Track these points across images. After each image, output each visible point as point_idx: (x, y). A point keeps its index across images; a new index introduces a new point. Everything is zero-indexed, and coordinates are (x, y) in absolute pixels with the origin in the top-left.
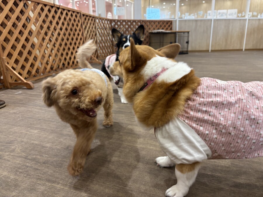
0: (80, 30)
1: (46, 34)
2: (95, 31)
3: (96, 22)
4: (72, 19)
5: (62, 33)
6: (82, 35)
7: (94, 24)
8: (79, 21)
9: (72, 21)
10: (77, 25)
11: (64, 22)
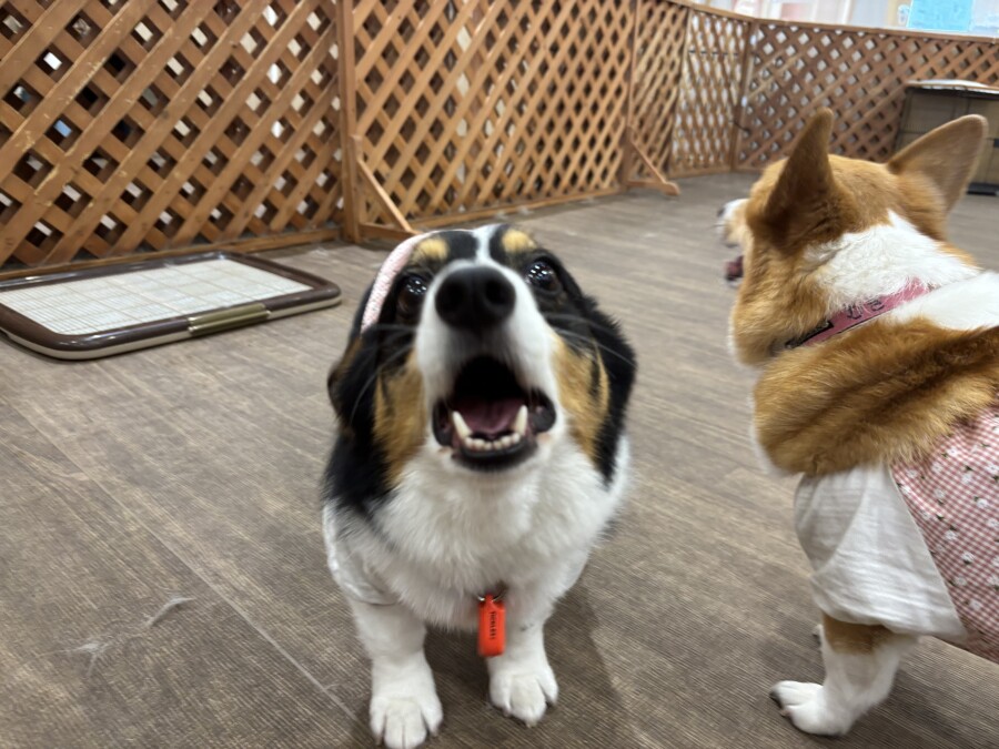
0: (621, 58)
1: (500, 64)
2: (678, 61)
3: (689, 29)
4: (602, 13)
5: (554, 64)
6: (628, 75)
7: (677, 36)
8: (623, 22)
9: (600, 21)
10: (615, 38)
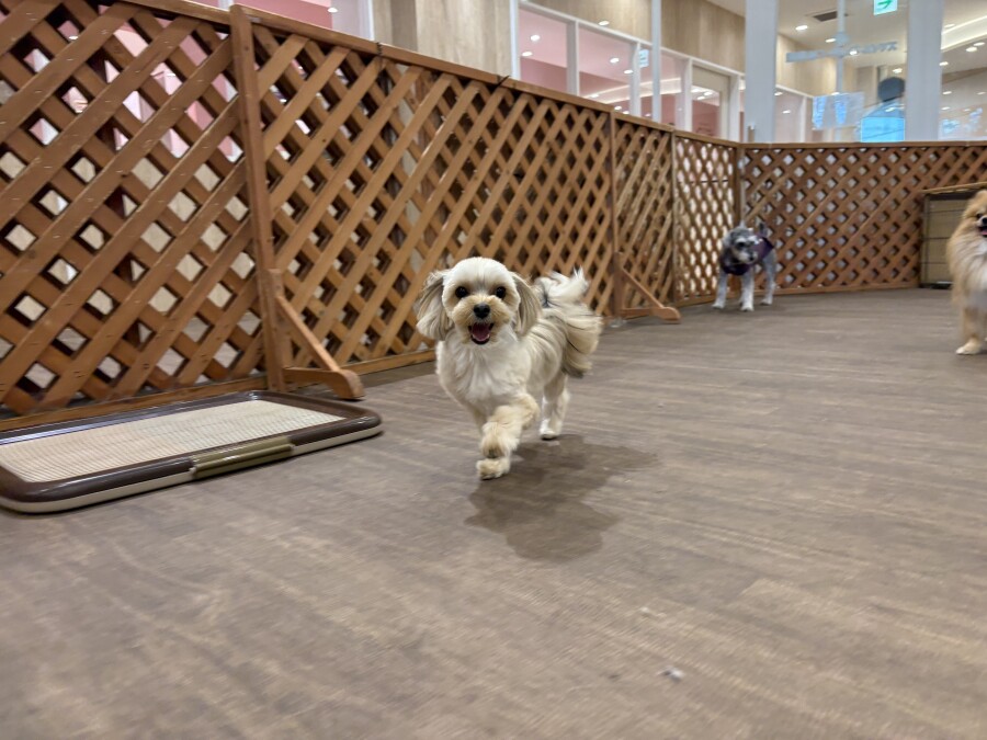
0: (599, 182)
1: (456, 190)
3: (674, 155)
4: (571, 137)
5: (521, 190)
6: (609, 200)
7: (663, 161)
8: (598, 146)
9: (570, 145)
10: (590, 163)
11: (535, 146)
